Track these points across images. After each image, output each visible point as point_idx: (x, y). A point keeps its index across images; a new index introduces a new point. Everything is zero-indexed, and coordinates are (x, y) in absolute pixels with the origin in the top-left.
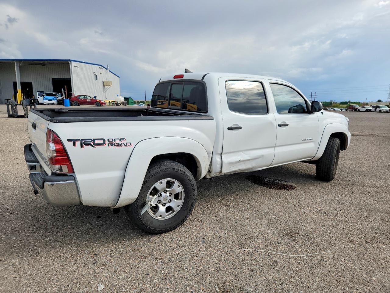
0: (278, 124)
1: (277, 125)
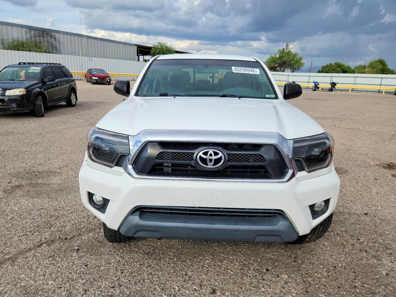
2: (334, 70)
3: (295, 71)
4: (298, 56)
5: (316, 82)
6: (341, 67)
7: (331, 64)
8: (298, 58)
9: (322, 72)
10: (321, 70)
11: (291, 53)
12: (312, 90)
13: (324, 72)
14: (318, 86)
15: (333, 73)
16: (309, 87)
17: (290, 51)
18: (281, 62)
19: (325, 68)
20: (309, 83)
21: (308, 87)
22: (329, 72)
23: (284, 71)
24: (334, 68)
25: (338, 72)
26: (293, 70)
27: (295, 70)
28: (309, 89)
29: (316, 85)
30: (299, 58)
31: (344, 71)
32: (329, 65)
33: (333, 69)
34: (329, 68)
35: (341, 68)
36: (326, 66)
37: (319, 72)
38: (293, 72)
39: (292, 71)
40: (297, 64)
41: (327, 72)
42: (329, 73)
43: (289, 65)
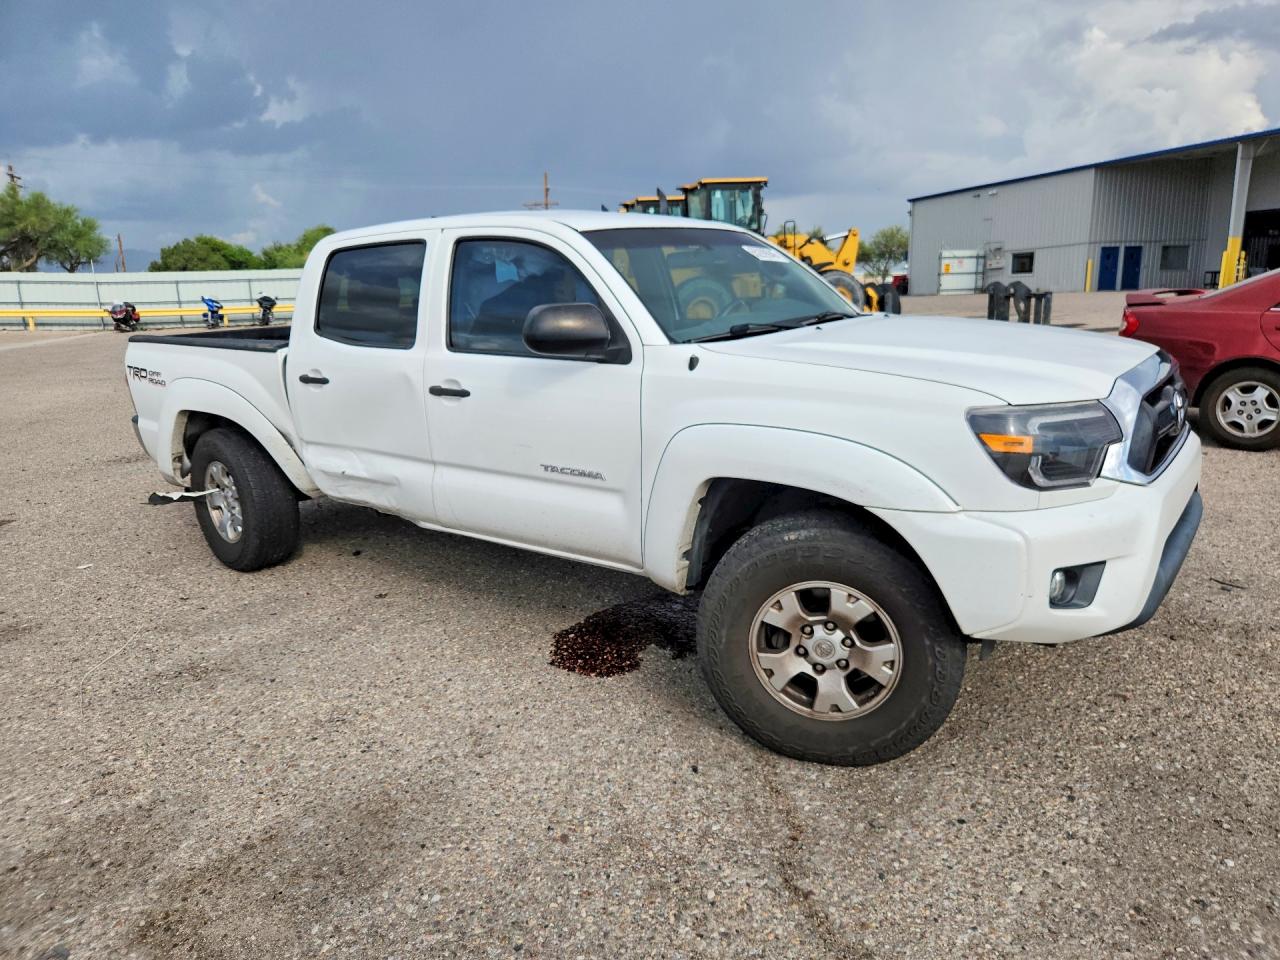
0: (429, 386)
1: (428, 390)
2: (203, 260)
3: (80, 266)
4: (77, 218)
5: (213, 301)
6: (219, 250)
7: (186, 242)
8: (79, 222)
9: (165, 267)
10: (160, 261)
11: (49, 206)
12: (205, 325)
13: (173, 266)
14: (221, 312)
15: (203, 269)
16: (185, 319)
17: (43, 199)
18: (14, 237)
19: (173, 254)
20: (183, 305)
21: (181, 317)
22: (190, 266)
23: (32, 268)
24: (202, 253)
25: (216, 267)
26: (72, 265)
27: (79, 263)
28: (187, 325)
29: (215, 309)
30: (84, 224)
31: (234, 262)
32: (181, 244)
33: (200, 259)
34: (186, 256)
35: (222, 253)
36: (175, 247)
37: (155, 268)
38: (72, 270)
39: (69, 267)
40: (81, 244)
41: (184, 269)
42: (192, 270)
43: (50, 247)
